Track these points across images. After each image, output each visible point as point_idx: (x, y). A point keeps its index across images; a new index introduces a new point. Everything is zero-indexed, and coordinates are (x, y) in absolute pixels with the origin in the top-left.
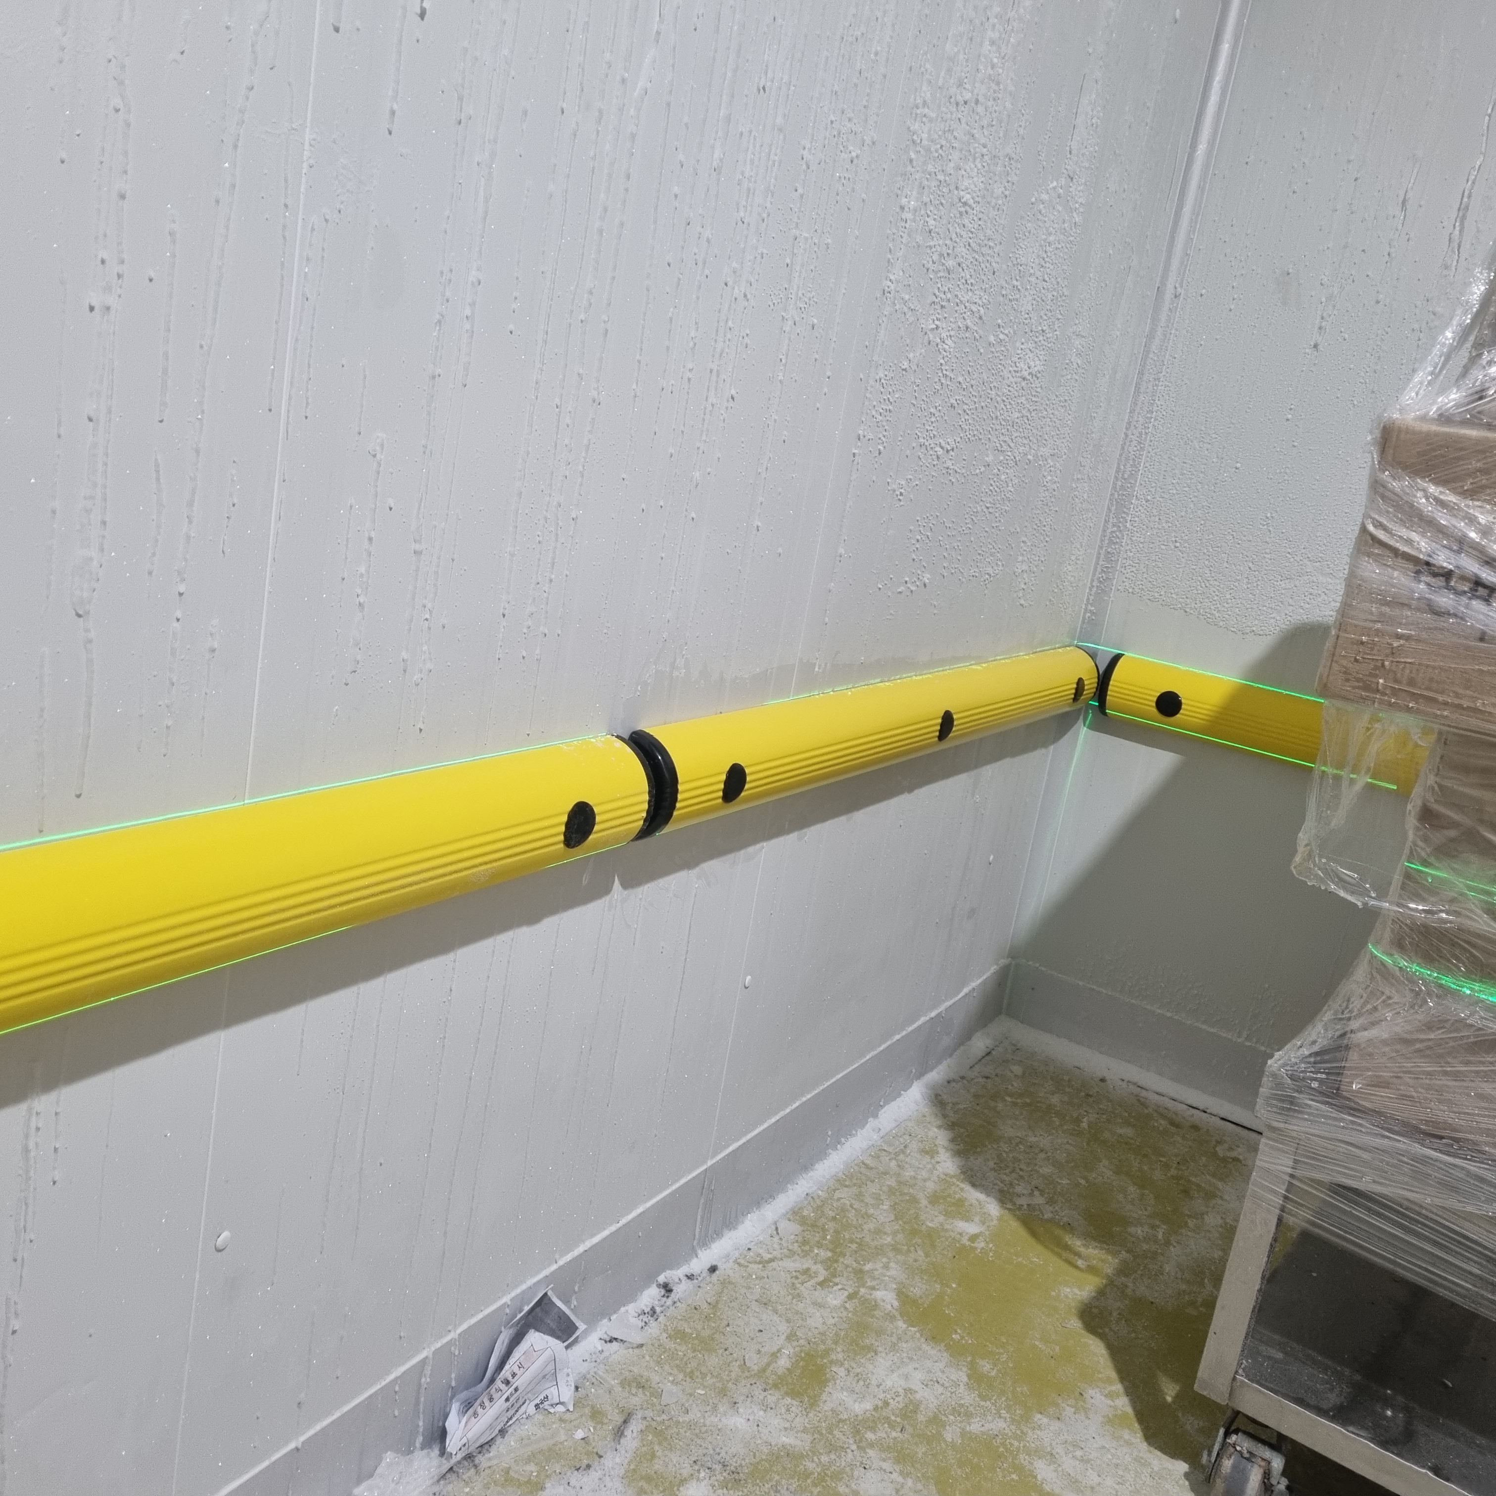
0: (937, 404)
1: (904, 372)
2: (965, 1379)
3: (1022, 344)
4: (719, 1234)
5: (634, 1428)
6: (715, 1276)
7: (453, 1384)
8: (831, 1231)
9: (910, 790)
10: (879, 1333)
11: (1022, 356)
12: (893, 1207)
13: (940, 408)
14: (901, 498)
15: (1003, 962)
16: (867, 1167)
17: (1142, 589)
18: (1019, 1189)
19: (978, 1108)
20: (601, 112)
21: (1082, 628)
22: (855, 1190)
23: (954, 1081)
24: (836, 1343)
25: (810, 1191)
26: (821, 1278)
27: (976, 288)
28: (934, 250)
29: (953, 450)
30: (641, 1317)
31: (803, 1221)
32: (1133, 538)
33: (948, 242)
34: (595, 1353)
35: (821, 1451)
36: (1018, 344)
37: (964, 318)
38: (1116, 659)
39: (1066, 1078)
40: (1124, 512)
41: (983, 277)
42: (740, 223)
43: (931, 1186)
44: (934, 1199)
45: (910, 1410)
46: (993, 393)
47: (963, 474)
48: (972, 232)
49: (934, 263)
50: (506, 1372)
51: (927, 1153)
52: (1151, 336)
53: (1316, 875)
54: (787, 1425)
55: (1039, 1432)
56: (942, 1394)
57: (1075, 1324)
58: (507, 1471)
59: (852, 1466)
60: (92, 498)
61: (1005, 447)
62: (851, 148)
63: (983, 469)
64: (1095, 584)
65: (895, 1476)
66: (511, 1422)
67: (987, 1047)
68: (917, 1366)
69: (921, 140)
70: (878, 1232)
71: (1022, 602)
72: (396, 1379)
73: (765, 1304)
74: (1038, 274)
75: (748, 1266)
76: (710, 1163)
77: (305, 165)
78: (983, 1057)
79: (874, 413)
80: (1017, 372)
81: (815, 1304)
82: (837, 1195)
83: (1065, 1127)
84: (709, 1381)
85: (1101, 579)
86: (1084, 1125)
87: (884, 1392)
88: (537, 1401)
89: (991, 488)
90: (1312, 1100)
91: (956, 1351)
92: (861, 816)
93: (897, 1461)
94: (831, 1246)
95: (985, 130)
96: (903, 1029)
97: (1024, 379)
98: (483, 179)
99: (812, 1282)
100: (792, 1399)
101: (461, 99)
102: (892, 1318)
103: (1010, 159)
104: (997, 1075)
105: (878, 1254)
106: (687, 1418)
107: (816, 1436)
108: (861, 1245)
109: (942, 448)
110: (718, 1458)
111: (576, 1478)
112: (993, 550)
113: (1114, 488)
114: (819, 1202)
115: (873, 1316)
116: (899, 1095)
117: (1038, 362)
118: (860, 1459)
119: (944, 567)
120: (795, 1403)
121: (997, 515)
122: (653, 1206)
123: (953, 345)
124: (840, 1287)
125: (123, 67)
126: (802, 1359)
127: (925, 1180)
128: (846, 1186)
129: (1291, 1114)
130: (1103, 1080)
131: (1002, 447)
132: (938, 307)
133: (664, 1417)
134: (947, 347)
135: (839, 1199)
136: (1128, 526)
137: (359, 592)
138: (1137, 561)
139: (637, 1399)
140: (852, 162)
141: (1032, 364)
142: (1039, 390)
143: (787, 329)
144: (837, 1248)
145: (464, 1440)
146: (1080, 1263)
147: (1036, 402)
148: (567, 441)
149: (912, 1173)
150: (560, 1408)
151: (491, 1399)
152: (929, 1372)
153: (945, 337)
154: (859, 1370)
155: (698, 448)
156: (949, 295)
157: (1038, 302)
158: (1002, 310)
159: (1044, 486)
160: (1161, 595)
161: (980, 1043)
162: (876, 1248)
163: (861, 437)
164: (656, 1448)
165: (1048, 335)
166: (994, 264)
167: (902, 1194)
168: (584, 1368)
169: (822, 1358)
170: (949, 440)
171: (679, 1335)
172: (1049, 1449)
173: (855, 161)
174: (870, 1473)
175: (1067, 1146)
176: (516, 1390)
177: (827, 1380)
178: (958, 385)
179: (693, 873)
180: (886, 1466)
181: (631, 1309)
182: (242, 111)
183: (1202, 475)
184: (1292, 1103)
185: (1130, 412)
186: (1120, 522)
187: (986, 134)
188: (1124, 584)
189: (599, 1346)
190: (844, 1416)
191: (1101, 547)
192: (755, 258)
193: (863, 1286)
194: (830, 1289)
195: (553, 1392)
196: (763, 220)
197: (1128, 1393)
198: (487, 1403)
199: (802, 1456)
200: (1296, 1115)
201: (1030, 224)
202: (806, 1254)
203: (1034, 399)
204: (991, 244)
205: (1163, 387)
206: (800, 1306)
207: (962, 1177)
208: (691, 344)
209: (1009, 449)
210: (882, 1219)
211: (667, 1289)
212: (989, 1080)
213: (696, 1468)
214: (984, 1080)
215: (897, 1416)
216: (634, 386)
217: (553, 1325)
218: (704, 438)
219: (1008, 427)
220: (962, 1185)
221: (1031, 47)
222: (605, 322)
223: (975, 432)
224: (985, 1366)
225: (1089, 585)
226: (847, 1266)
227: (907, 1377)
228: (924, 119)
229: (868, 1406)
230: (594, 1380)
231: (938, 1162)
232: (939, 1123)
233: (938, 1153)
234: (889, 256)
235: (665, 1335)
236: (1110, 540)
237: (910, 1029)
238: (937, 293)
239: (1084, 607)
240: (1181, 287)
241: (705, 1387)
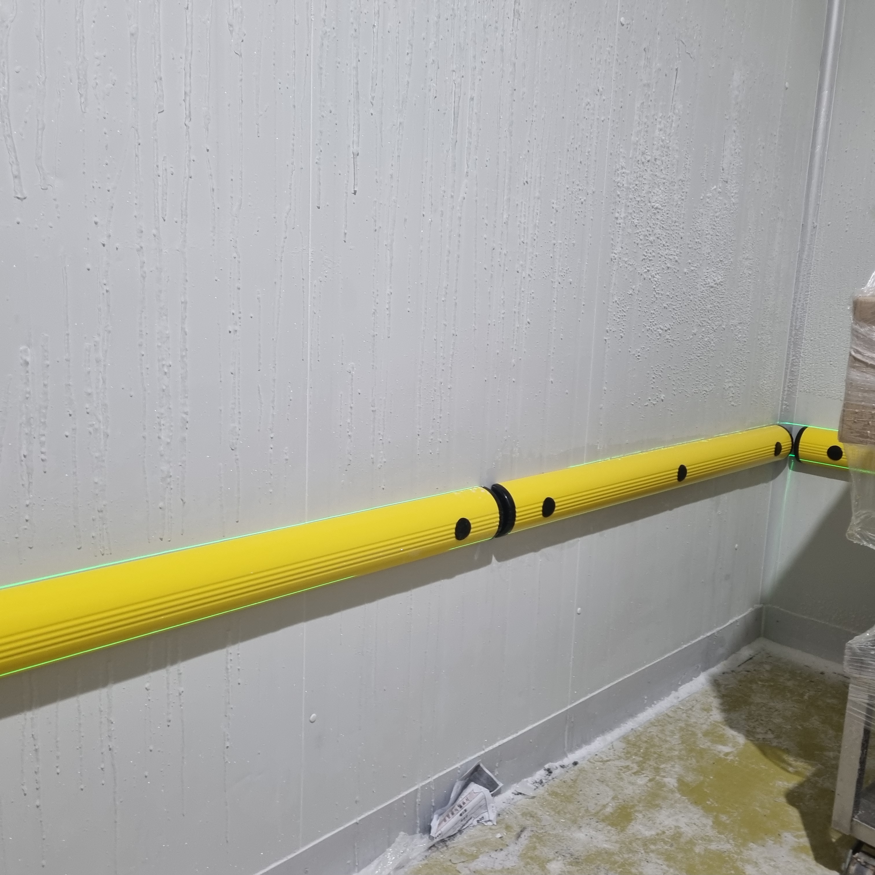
0: (655, 308)
1: (630, 296)
2: (711, 824)
3: (708, 269)
4: (579, 746)
5: (526, 834)
6: (576, 767)
7: (433, 804)
8: (644, 748)
9: (671, 509)
10: (665, 798)
11: (708, 276)
12: (681, 737)
13: (657, 310)
14: (639, 358)
15: (759, 606)
16: (669, 717)
17: (814, 390)
18: (758, 730)
19: (740, 687)
20: (442, 211)
21: (781, 414)
22: (660, 728)
23: (727, 673)
24: (639, 802)
25: (634, 728)
26: (635, 771)
27: (671, 247)
28: (640, 234)
29: (669, 329)
30: (535, 784)
31: (628, 742)
32: (805, 362)
33: (649, 229)
34: (509, 799)
35: (624, 852)
36: (704, 270)
37: (665, 263)
38: (803, 429)
39: (799, 672)
40: (799, 348)
41: (675, 241)
42: (522, 243)
43: (705, 727)
44: (706, 734)
45: (677, 836)
46: (691, 297)
47: (678, 341)
48: (663, 221)
49: (641, 240)
50: (460, 801)
51: (705, 710)
52: (802, 250)
53: (857, 537)
54: (607, 839)
55: (750, 852)
56: (696, 830)
57: (782, 800)
58: (461, 850)
59: (640, 860)
60: (234, 404)
61: (705, 324)
62: (580, 197)
63: (691, 337)
64: (786, 389)
65: (664, 867)
66: (465, 827)
67: (750, 655)
68: (683, 815)
69: (623, 185)
70: (671, 749)
71: (733, 403)
72: (403, 797)
73: (602, 782)
74: (711, 233)
75: (594, 763)
76: (569, 707)
77: (310, 262)
78: (748, 660)
79: (614, 318)
80: (707, 284)
81: (629, 783)
82: (649, 730)
83: (794, 698)
84: (568, 816)
85: (790, 386)
86: (806, 697)
87: (663, 827)
88: (478, 819)
89: (699, 346)
90: (872, 661)
91: (708, 810)
92: (639, 523)
93: (666, 860)
94: (642, 755)
95: (663, 171)
96: (688, 642)
97: (712, 287)
98: (389, 251)
99: (630, 772)
100: (612, 827)
101: (375, 221)
102: (672, 792)
103: (682, 181)
104: (755, 670)
105: (669, 760)
106: (554, 832)
107: (623, 845)
108: (660, 755)
109: (662, 329)
110: (568, 851)
111: (493, 854)
112: (706, 378)
113: (791, 335)
114: (639, 734)
115: (662, 790)
116: (691, 680)
117: (720, 277)
118: (645, 857)
119: (674, 390)
120: (613, 829)
121: (706, 359)
122: (537, 726)
123: (660, 277)
124: (645, 775)
125: (236, 242)
126: (620, 809)
127: (702, 724)
128: (655, 726)
129: (862, 669)
130: (822, 673)
131: (702, 324)
132: (648, 261)
133: (542, 831)
134: (656, 279)
135: (650, 732)
136: (802, 355)
137: (348, 430)
138: (809, 374)
139: (529, 822)
140: (582, 203)
141: (716, 279)
142: (724, 291)
143: (555, 286)
144: (646, 756)
145: (439, 832)
146: (790, 769)
147: (723, 297)
148: (441, 354)
149: (695, 720)
150: (490, 823)
151: (453, 814)
152: (691, 819)
153: (654, 275)
154: (650, 816)
155: (512, 349)
156: (653, 254)
157: (714, 247)
158: (690, 255)
159: (737, 340)
160: (826, 392)
161: (746, 653)
162: (669, 757)
163: (609, 331)
164: (537, 844)
165: (725, 262)
166: (681, 234)
167: (688, 730)
168: (503, 806)
169: (631, 808)
170: (666, 325)
171: (554, 794)
172: (755, 860)
173: (584, 203)
174: (650, 864)
175: (794, 709)
176: (465, 811)
177: (632, 820)
178: (667, 296)
179: (538, 554)
180: (659, 862)
181: (530, 780)
182: (283, 247)
183: (841, 323)
184: (862, 663)
185: (795, 293)
186: (797, 354)
187: (664, 173)
188: (804, 387)
189: (512, 796)
190: (639, 837)
191: (787, 369)
192: (533, 257)
193: (658, 775)
194: (639, 776)
195: (486, 815)
196: (535, 240)
197: (809, 836)
198: (451, 815)
199: (613, 854)
200: (864, 669)
201: (701, 210)
202: (627, 758)
203: (721, 296)
204: (677, 224)
205: (813, 278)
206: (621, 784)
207: (725, 723)
208: (502, 302)
209: (708, 324)
210: (673, 742)
211: (549, 771)
212: (749, 673)
213: (557, 855)
214: (746, 673)
215: (669, 839)
216: (474, 325)
217: (485, 782)
218: (515, 343)
219: (705, 313)
220: (724, 727)
221: (687, 125)
222: (455, 299)
223: (683, 319)
224: (724, 818)
225: (782, 390)
226: (650, 765)
227: (677, 820)
228: (623, 175)
229: (653, 833)
230: (508, 812)
231: (711, 715)
232: (715, 695)
233: (712, 710)
234: (612, 242)
235: (547, 793)
236: (792, 364)
237: (693, 642)
238: (646, 254)
239: (780, 402)
240: (817, 222)
241: (565, 819)
